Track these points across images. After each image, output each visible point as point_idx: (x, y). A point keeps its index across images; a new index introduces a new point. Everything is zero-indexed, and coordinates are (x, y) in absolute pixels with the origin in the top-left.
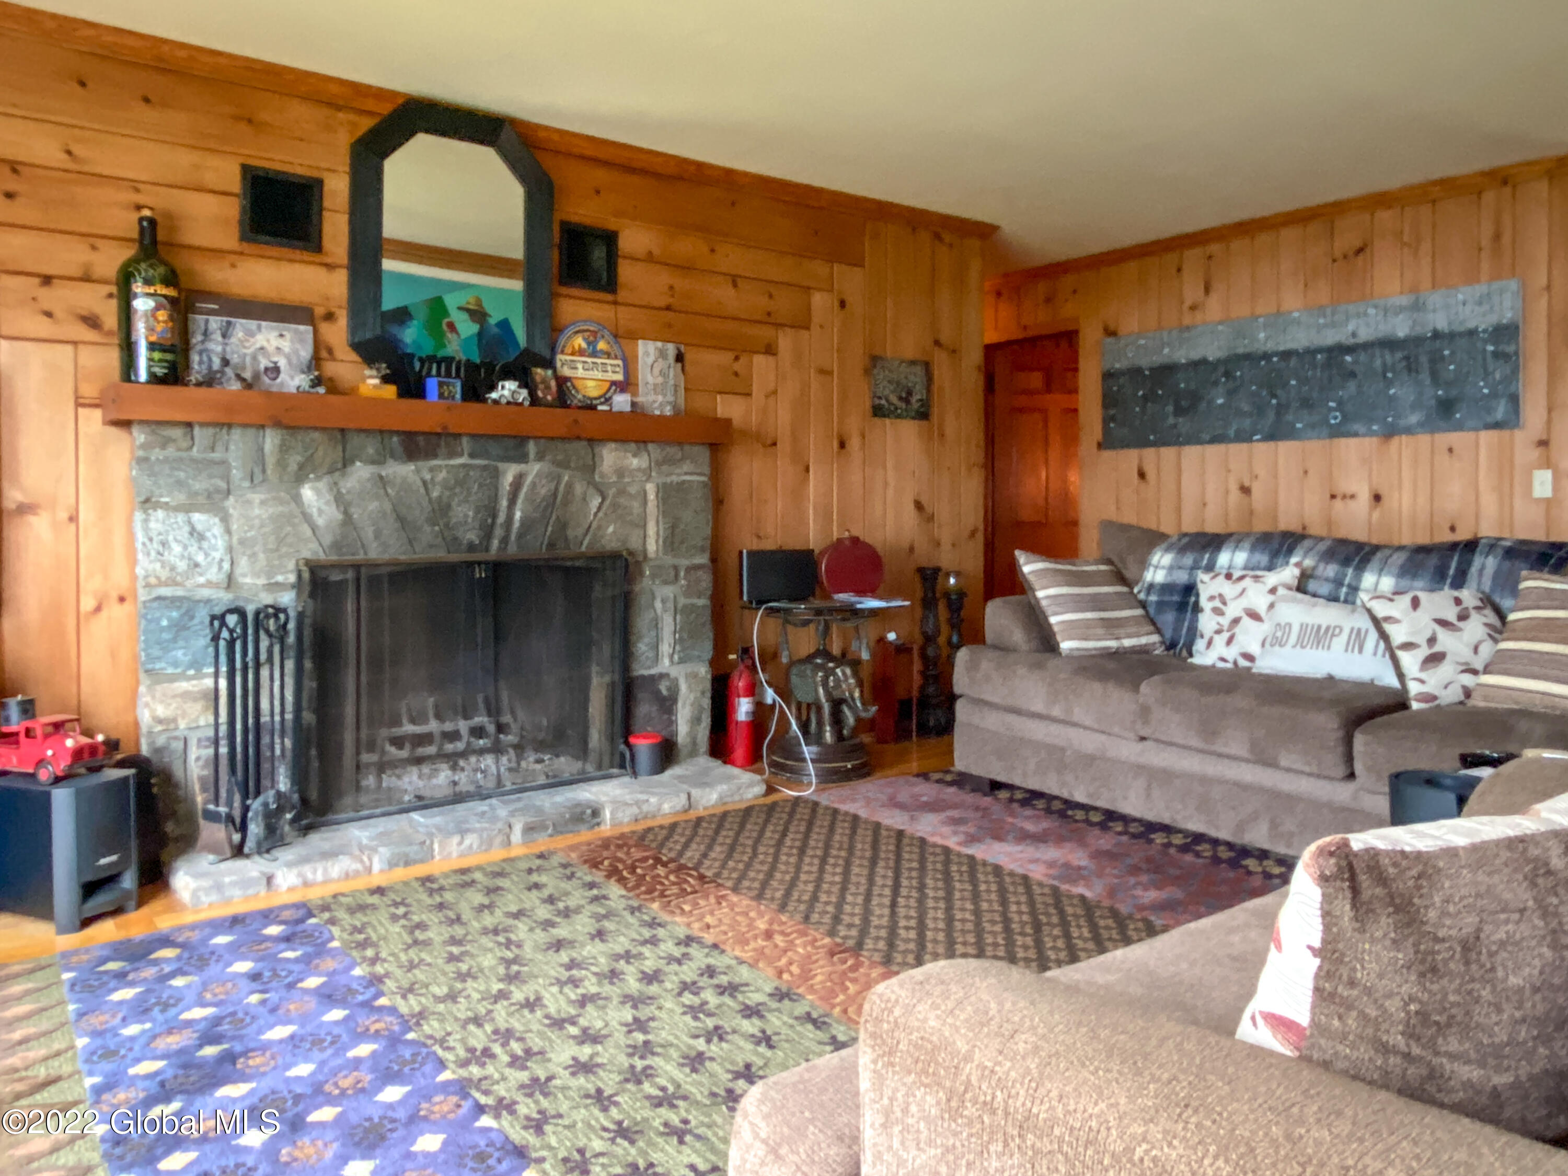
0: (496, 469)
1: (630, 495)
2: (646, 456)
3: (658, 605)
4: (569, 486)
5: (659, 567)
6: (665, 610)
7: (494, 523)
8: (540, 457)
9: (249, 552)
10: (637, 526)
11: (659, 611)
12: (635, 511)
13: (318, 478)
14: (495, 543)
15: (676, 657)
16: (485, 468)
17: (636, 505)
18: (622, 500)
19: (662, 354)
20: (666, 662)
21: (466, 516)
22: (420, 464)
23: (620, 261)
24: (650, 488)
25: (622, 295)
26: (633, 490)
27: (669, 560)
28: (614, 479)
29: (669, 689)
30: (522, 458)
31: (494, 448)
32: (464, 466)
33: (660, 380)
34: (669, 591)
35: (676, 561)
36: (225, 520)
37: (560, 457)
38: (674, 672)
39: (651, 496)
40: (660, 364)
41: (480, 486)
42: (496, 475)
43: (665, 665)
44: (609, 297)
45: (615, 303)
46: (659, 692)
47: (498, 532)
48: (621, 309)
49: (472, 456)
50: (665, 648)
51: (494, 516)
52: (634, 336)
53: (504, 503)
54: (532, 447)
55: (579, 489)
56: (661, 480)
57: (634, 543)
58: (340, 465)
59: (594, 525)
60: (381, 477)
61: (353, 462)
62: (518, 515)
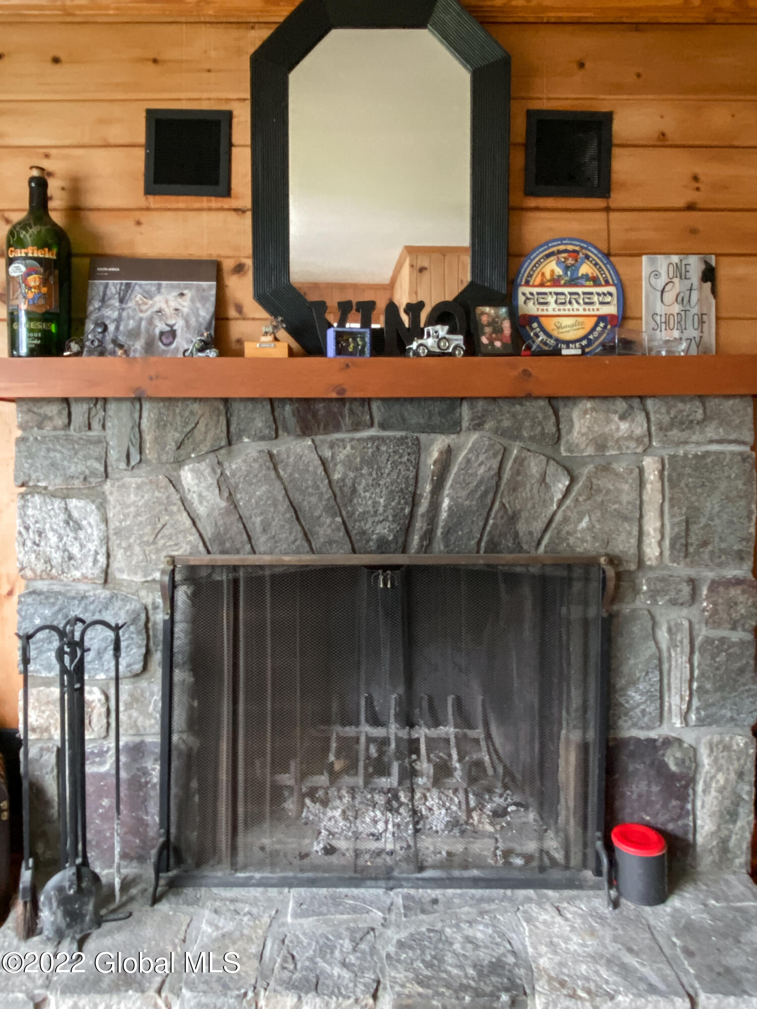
0: (417, 442)
1: (617, 474)
2: (641, 418)
3: (663, 635)
4: (520, 462)
5: (663, 580)
6: (673, 644)
7: (412, 514)
8: (478, 425)
9: (124, 545)
10: (626, 519)
11: (664, 646)
12: (625, 498)
13: (200, 458)
14: (416, 539)
15: (693, 717)
16: (402, 440)
17: (627, 490)
18: (605, 482)
19: (681, 272)
20: (677, 723)
21: (375, 504)
22: (319, 438)
23: (616, 151)
24: (651, 465)
25: (618, 198)
26: (620, 467)
27: (682, 570)
28: (590, 451)
29: (680, 763)
30: (454, 427)
31: (414, 416)
32: (372, 439)
33: (676, 309)
34: (682, 616)
35: (692, 572)
36: (102, 507)
37: (506, 424)
38: (689, 737)
39: (652, 476)
40: (678, 286)
41: (395, 465)
42: (418, 449)
43: (674, 726)
44: (599, 203)
45: (608, 209)
46: (666, 765)
47: (420, 525)
48: (613, 216)
49: (383, 426)
50: (675, 701)
51: (414, 504)
52: (635, 252)
53: (427, 488)
54: (466, 412)
55: (535, 465)
56: (666, 453)
57: (623, 545)
58: (224, 442)
59: (559, 517)
60: (271, 455)
61: (240, 437)
62: (446, 503)
